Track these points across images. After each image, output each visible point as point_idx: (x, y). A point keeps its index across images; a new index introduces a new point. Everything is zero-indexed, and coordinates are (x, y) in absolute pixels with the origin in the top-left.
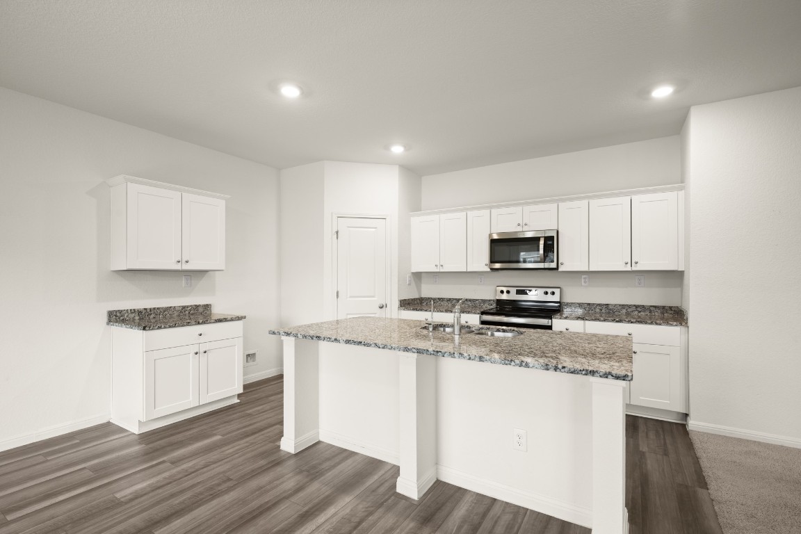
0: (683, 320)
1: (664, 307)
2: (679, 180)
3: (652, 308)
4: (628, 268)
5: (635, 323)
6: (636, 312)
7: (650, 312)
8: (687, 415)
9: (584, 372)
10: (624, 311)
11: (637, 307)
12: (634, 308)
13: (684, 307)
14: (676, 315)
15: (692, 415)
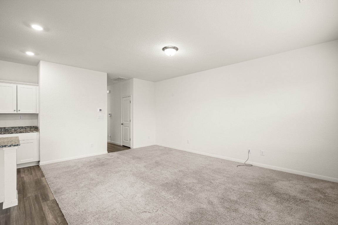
0: (38, 130)
1: (31, 127)
2: (36, 82)
3: (26, 128)
4: (16, 112)
5: (19, 133)
6: (19, 130)
7: (25, 129)
8: (39, 161)
9: (1, 147)
10: (13, 129)
11: (19, 127)
12: (18, 128)
13: (38, 126)
14: (36, 129)
15: (41, 161)
